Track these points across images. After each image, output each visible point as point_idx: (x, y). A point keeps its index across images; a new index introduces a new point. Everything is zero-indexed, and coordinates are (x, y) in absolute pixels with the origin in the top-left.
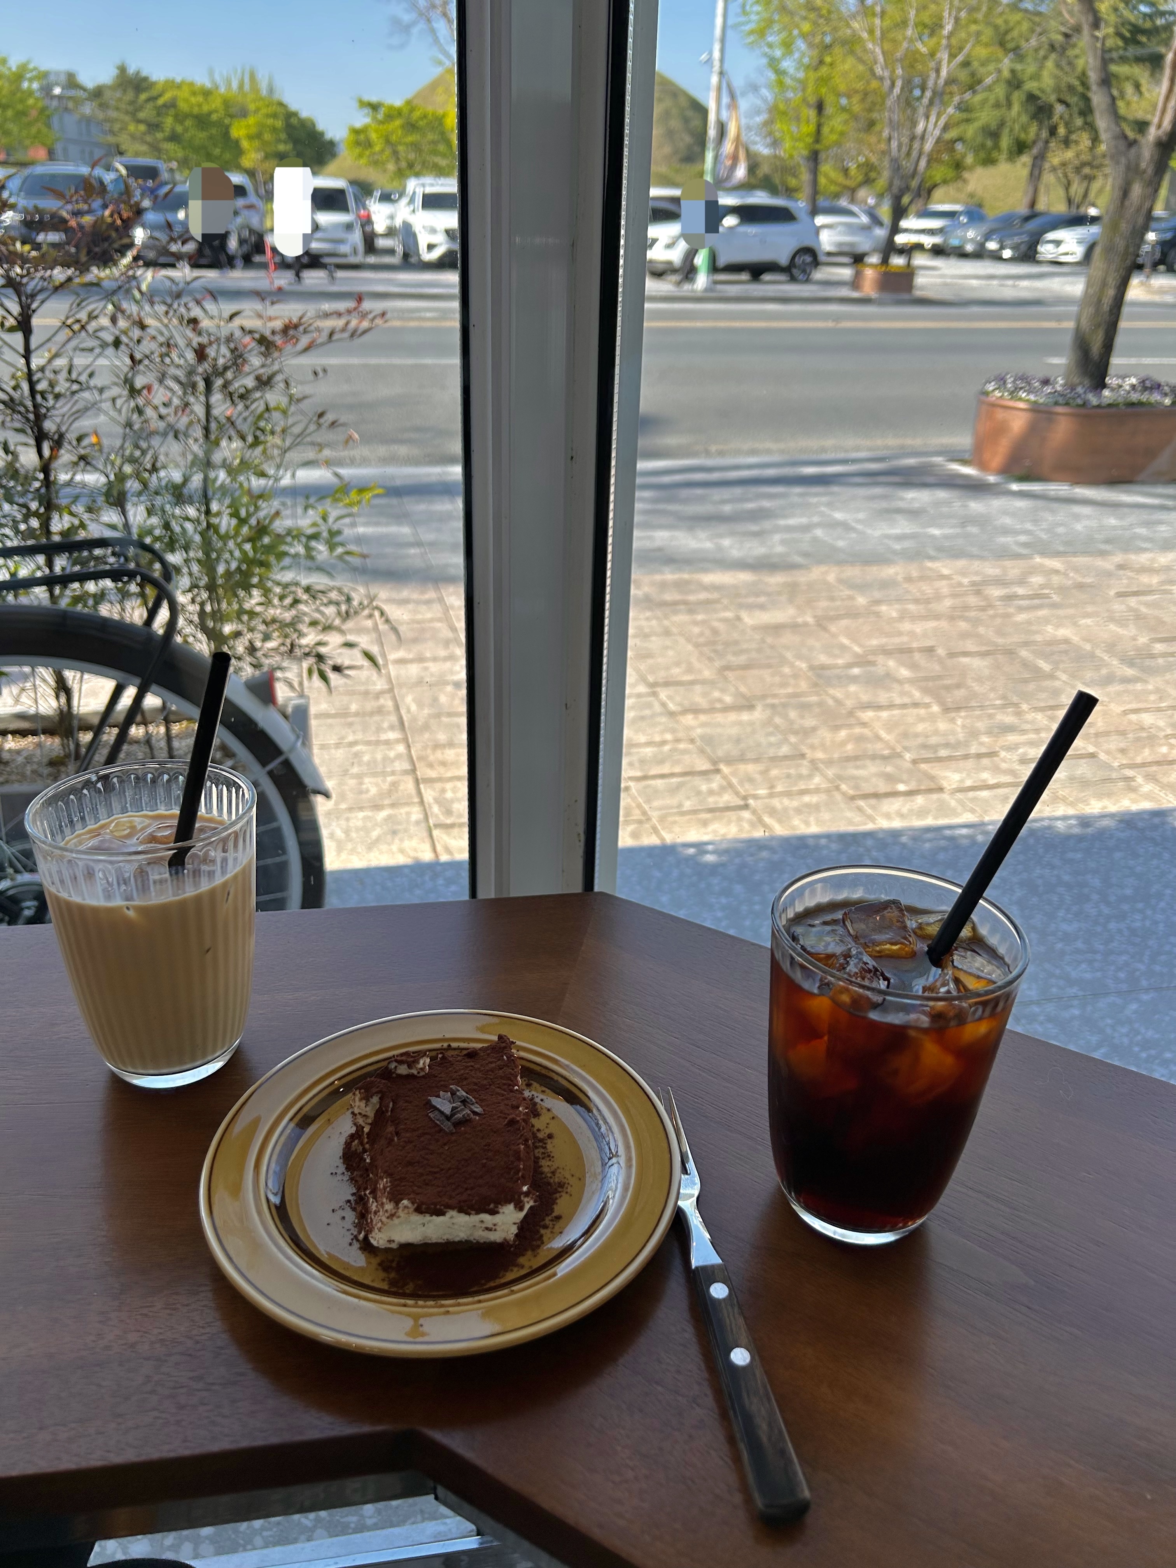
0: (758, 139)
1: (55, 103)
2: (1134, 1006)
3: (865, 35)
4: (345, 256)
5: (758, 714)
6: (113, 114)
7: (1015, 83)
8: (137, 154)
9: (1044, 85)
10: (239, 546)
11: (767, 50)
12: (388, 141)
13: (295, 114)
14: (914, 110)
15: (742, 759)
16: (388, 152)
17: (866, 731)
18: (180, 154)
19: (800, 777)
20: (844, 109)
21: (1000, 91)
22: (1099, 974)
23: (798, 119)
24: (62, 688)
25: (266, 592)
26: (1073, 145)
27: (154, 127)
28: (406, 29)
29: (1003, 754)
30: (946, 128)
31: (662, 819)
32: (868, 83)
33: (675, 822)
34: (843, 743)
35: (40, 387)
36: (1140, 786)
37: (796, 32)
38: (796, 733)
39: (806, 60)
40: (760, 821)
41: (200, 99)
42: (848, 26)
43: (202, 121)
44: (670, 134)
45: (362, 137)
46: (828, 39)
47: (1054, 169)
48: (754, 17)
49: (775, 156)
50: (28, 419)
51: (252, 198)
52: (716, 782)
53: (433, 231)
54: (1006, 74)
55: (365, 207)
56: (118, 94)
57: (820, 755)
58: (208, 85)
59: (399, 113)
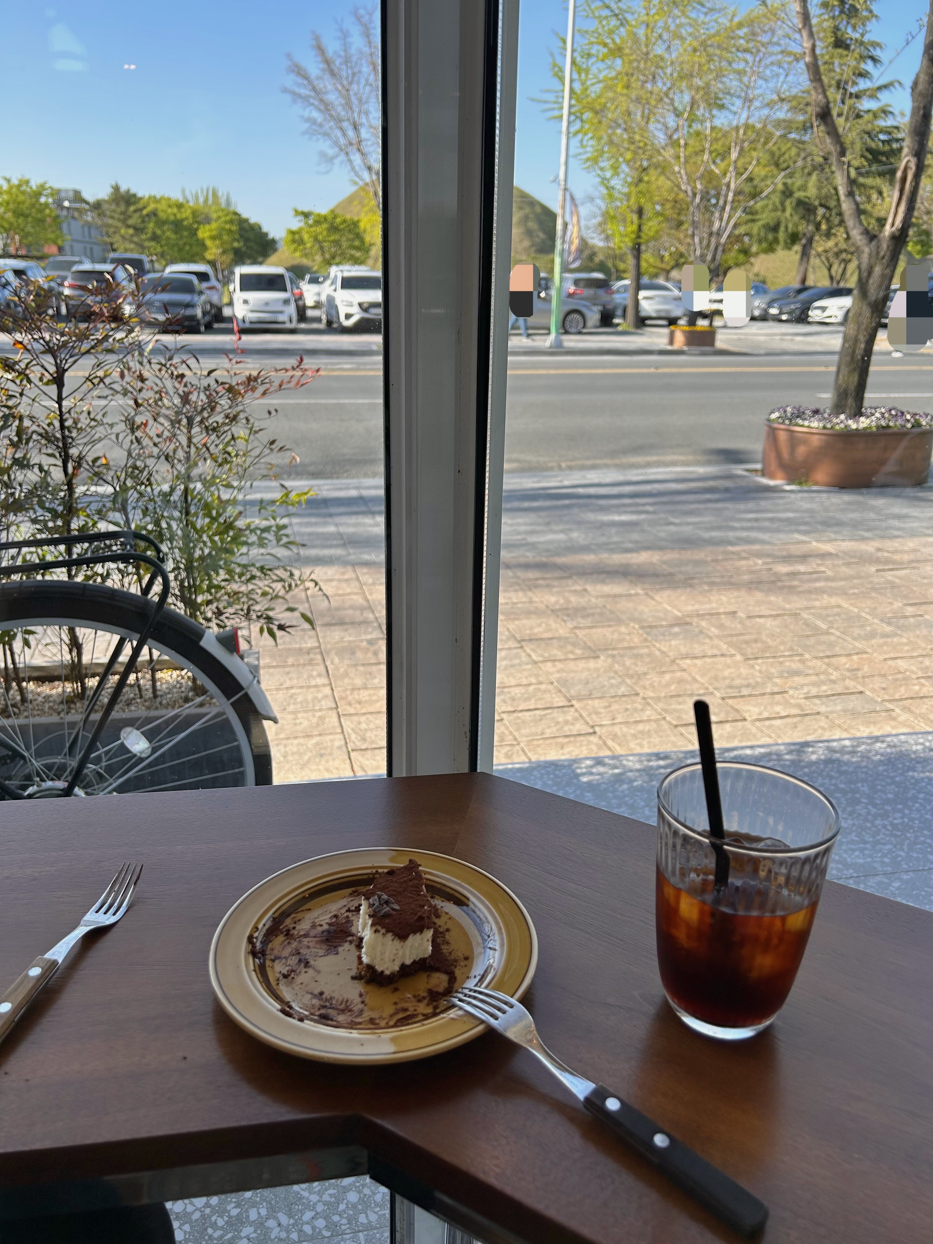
0: (594, 235)
1: (65, 213)
2: (896, 884)
3: (673, 161)
4: (284, 323)
5: (602, 662)
6: (110, 221)
7: (787, 193)
8: (126, 250)
9: (809, 194)
10: (210, 537)
11: (599, 172)
12: (316, 239)
13: (246, 221)
14: (712, 213)
15: (590, 696)
16: (317, 247)
17: (685, 675)
18: (159, 249)
19: (636, 710)
20: (658, 214)
21: (776, 199)
22: (869, 860)
23: (624, 220)
24: (75, 645)
25: (230, 572)
26: (833, 238)
27: (138, 230)
28: (331, 160)
29: (791, 692)
30: (735, 226)
31: (529, 743)
32: (677, 194)
33: (538, 746)
34: (668, 685)
35: (67, 424)
36: (899, 715)
37: (621, 159)
38: (631, 677)
39: (629, 180)
40: (605, 743)
41: (175, 210)
42: (660, 154)
43: (177, 225)
44: (529, 233)
45: (297, 236)
46: (645, 164)
47: (819, 255)
48: (589, 149)
49: (609, 248)
50: (58, 447)
51: (213, 282)
52: (571, 714)
53: (351, 305)
54: (780, 187)
55: (298, 288)
56: (113, 207)
57: (650, 694)
58: (181, 200)
59: (325, 218)
